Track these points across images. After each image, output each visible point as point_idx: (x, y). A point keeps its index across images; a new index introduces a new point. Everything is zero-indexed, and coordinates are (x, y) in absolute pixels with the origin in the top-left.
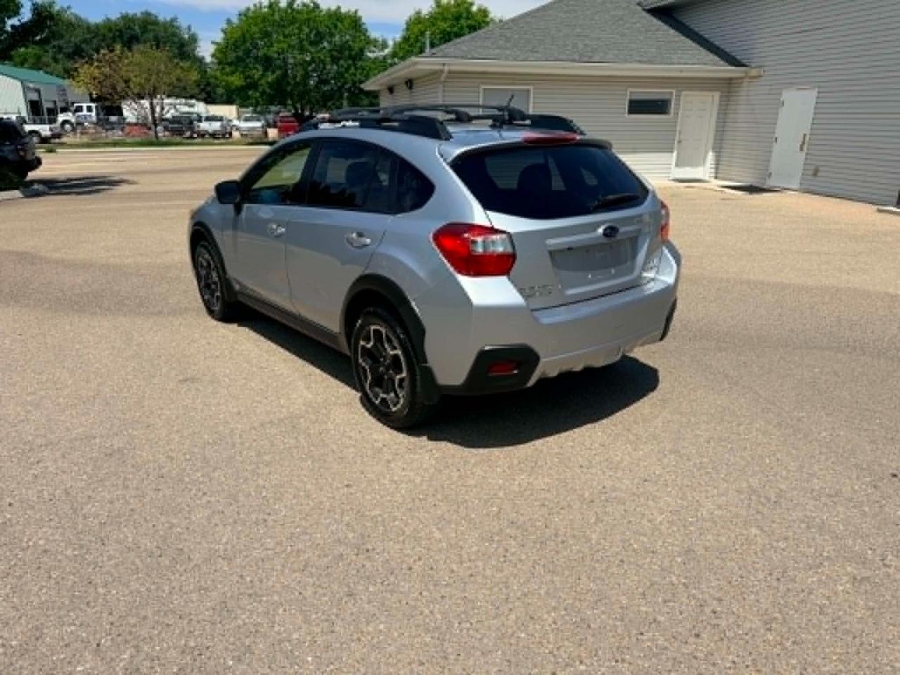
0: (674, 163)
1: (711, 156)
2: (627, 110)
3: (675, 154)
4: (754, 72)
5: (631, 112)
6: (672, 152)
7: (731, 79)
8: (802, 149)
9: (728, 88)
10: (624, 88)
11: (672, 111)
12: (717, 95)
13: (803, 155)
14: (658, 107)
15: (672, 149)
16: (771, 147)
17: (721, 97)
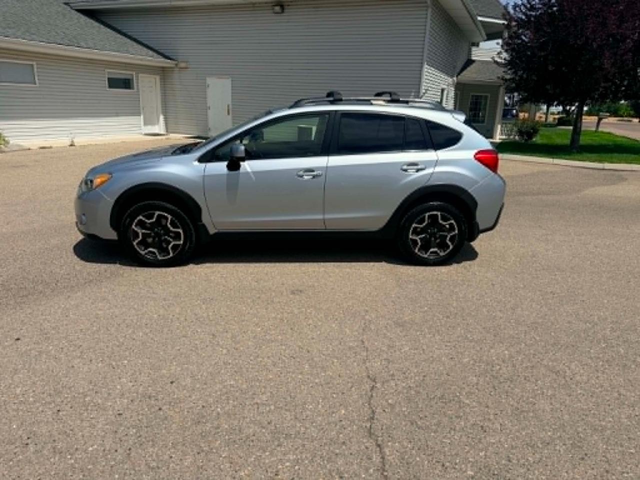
0: (142, 123)
1: (162, 118)
2: (107, 85)
3: (142, 117)
4: (183, 65)
5: (110, 86)
6: (140, 116)
7: (163, 68)
8: (229, 114)
9: (163, 72)
10: (103, 69)
11: (135, 87)
12: (158, 78)
13: (230, 117)
14: (126, 84)
15: (140, 113)
16: (207, 112)
17: (161, 79)
